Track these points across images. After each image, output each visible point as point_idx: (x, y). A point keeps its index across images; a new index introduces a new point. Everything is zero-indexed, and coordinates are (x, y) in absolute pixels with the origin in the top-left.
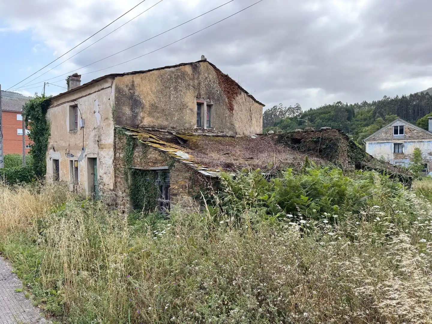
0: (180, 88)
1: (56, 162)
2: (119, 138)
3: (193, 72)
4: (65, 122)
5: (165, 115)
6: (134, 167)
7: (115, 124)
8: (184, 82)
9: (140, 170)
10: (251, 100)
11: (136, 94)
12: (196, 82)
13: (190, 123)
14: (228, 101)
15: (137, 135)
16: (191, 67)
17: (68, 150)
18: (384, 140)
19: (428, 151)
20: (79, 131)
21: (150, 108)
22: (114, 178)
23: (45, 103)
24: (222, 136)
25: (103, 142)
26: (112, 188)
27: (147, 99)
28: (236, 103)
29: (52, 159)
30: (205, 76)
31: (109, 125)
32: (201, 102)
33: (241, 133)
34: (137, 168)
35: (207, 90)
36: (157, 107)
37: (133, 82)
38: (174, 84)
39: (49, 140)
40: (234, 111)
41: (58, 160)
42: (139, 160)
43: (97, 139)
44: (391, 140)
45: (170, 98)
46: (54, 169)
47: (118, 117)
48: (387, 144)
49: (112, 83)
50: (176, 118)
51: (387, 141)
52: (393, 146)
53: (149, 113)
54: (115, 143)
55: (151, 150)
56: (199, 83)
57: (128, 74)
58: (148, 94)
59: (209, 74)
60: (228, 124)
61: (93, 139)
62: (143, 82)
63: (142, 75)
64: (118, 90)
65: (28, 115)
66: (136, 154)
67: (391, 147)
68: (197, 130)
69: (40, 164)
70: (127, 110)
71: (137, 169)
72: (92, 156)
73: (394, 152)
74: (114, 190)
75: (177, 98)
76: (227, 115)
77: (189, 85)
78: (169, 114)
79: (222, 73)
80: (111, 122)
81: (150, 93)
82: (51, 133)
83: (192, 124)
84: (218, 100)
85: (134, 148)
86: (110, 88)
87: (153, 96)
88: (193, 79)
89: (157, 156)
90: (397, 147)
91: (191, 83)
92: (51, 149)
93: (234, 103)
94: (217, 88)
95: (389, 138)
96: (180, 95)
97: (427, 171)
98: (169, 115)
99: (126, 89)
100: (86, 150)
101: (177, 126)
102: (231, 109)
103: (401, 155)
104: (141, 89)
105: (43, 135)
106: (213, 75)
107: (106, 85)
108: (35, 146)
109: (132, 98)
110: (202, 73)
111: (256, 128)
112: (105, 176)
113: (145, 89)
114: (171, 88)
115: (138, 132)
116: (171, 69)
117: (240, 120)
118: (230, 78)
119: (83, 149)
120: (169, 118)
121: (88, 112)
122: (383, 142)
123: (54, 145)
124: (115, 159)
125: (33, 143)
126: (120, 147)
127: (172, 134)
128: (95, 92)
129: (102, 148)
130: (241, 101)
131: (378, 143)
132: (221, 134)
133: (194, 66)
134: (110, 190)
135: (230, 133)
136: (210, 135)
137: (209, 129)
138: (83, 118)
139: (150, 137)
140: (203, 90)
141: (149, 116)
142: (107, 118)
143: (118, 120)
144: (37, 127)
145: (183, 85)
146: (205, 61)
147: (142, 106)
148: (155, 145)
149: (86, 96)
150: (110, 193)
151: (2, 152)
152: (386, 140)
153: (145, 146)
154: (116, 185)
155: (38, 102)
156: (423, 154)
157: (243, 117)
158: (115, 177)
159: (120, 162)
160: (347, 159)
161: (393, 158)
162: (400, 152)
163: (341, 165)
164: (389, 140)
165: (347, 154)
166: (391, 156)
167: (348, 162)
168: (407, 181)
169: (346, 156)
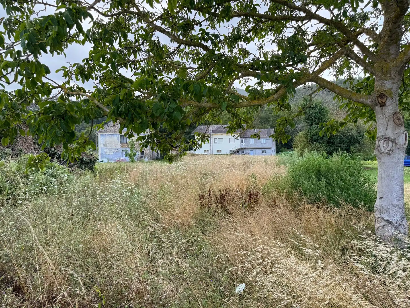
48: (115, 135)
51: (115, 133)
52: (120, 137)
67: (118, 138)
73: (121, 142)
90: (123, 137)
95: (116, 130)
97: (144, 157)
103: (126, 145)
122: (112, 133)
131: (108, 134)
160: (32, 145)
161: (120, 146)
162: (125, 142)
163: (21, 151)
164: (116, 132)
165: (32, 141)
166: (119, 146)
167: (35, 149)
168: (88, 163)
169: (31, 143)
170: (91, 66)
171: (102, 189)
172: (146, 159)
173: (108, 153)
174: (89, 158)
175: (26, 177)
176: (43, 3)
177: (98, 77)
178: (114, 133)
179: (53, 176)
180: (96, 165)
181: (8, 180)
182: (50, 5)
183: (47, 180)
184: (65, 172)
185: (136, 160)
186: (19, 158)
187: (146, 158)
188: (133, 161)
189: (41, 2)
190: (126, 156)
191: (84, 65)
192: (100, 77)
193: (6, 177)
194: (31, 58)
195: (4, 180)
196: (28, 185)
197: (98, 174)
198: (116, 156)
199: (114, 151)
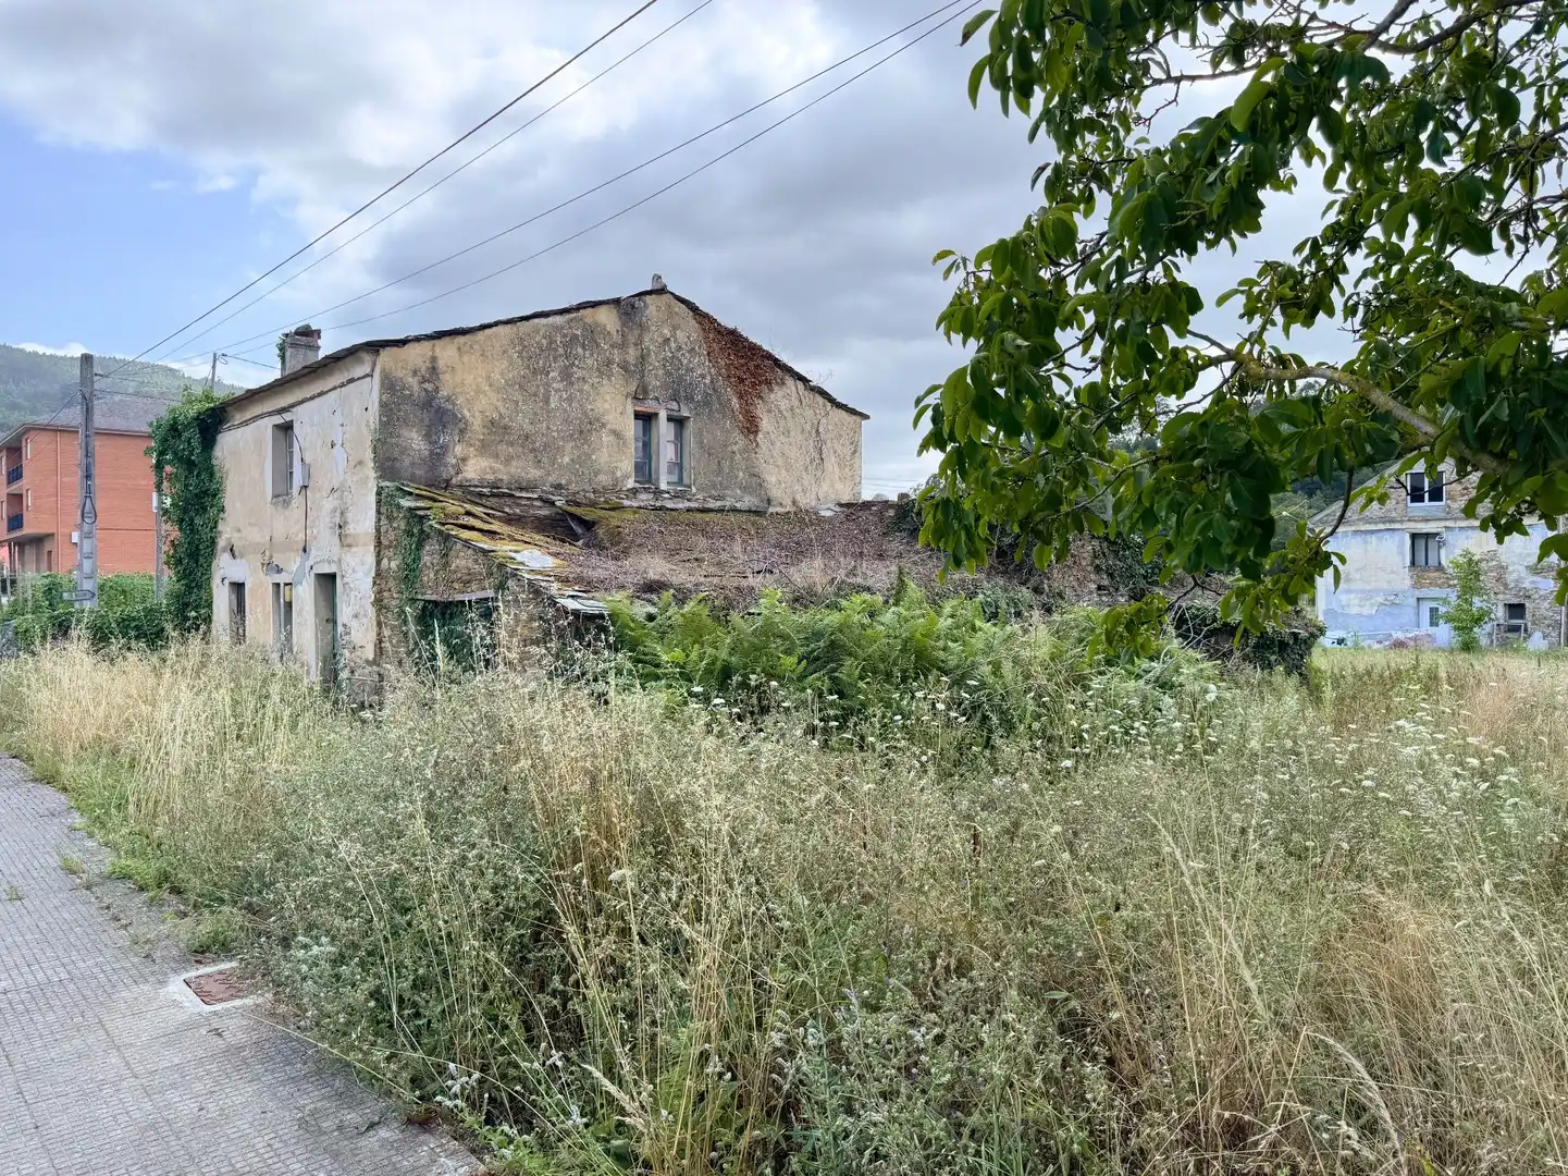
0: (579, 374)
1: (238, 588)
2: (388, 517)
3: (624, 325)
4: (262, 473)
5: (533, 450)
6: (423, 594)
7: (381, 477)
8: (592, 355)
9: (435, 603)
10: (820, 400)
11: (444, 393)
12: (632, 354)
13: (613, 473)
14: (741, 405)
15: (429, 509)
16: (615, 311)
17: (267, 553)
18: (1376, 523)
19: (1529, 559)
20: (297, 500)
21: (486, 431)
22: (375, 629)
23: (209, 416)
24: (721, 510)
25: (351, 529)
26: (371, 657)
27: (477, 407)
28: (769, 411)
29: (226, 582)
30: (662, 335)
31: (364, 481)
32: (650, 411)
33: (788, 502)
34: (427, 597)
35: (668, 374)
36: (505, 427)
37: (434, 359)
38: (561, 362)
39: (220, 527)
40: (760, 435)
41: (243, 584)
42: (432, 575)
43: (337, 520)
44: (1401, 522)
45: (547, 401)
46: (232, 610)
47: (388, 459)
48: (1387, 535)
49: (374, 365)
50: (567, 459)
51: (1388, 526)
52: (1408, 542)
53: (483, 446)
54: (378, 530)
55: (459, 546)
56: (642, 357)
57: (418, 339)
58: (478, 391)
59: (675, 328)
60: (741, 474)
61: (327, 520)
62: (465, 358)
63: (461, 339)
64: (390, 385)
65: (161, 453)
66: (426, 559)
67: (1402, 545)
68: (634, 491)
69: (194, 597)
70: (415, 441)
71: (429, 602)
72: (327, 570)
73: (1413, 563)
74: (374, 662)
75: (570, 399)
76: (735, 448)
77: (609, 363)
78: (546, 446)
79: (719, 324)
80: (370, 472)
81: (487, 388)
82: (227, 503)
83: (619, 474)
84: (707, 403)
85: (420, 545)
86: (369, 379)
87: (493, 396)
88: (623, 346)
89: (470, 564)
90: (1421, 543)
91: (617, 356)
92: (224, 550)
93: (760, 410)
94: (702, 369)
95: (1394, 514)
96: (581, 391)
97: (1526, 630)
98: (545, 449)
99: (413, 382)
100: (313, 552)
101: (569, 482)
102: (751, 427)
103: (1437, 574)
104: (458, 379)
105: (204, 509)
106: (689, 331)
107: (359, 371)
108: (180, 544)
109: (431, 406)
110: (653, 328)
111: (839, 486)
112: (354, 624)
113: (469, 379)
114: (552, 374)
115: (435, 500)
116: (551, 320)
117: (780, 462)
118: (746, 339)
119: (305, 550)
120: (545, 460)
121: (319, 443)
122: (1373, 527)
123: (233, 541)
124: (378, 574)
125: (176, 534)
126: (391, 542)
127: (553, 503)
128: (335, 388)
129: (349, 546)
130: (784, 405)
131: (1356, 532)
132: (719, 504)
133: (626, 308)
134: (367, 662)
135: (748, 502)
136: (680, 506)
137: (675, 491)
138: (307, 461)
139: (468, 513)
140: (656, 375)
141: (482, 455)
142: (360, 463)
143: (387, 466)
144: (186, 486)
145: (589, 362)
146: (662, 291)
147: (462, 425)
148: (466, 534)
149: (312, 398)
150: (366, 671)
151: (94, 563)
152: (1384, 523)
153: (446, 538)
154: (381, 648)
155: (192, 413)
156: (1510, 568)
157: (793, 453)
158: (379, 624)
159: (392, 584)
160: (1093, 577)
161: (1408, 582)
162: (1432, 561)
163: (1061, 595)
164: (1392, 521)
165: (1093, 562)
166: (1404, 579)
167: (1100, 588)
168: (1283, 646)
169: (1089, 568)
170: (1330, 263)
171: (1352, 753)
172: (1537, 642)
173: (1354, 611)
174: (1290, 626)
175: (1081, 681)
176: (1169, 78)
177: (1357, 304)
178: (1382, 526)
179: (1164, 685)
180: (1316, 652)
181: (1030, 690)
182: (1193, 78)
183: (1144, 699)
184: (1205, 673)
185: (1484, 641)
186: (1056, 617)
187: (1537, 635)
188: (1468, 647)
189: (1164, 77)
190: (1434, 623)
191: (1302, 265)
192: (1368, 304)
193: (1027, 678)
194: (1157, 274)
195: (1021, 686)
196: (1087, 711)
197: (1329, 694)
198: (1389, 620)
199: (1380, 599)
